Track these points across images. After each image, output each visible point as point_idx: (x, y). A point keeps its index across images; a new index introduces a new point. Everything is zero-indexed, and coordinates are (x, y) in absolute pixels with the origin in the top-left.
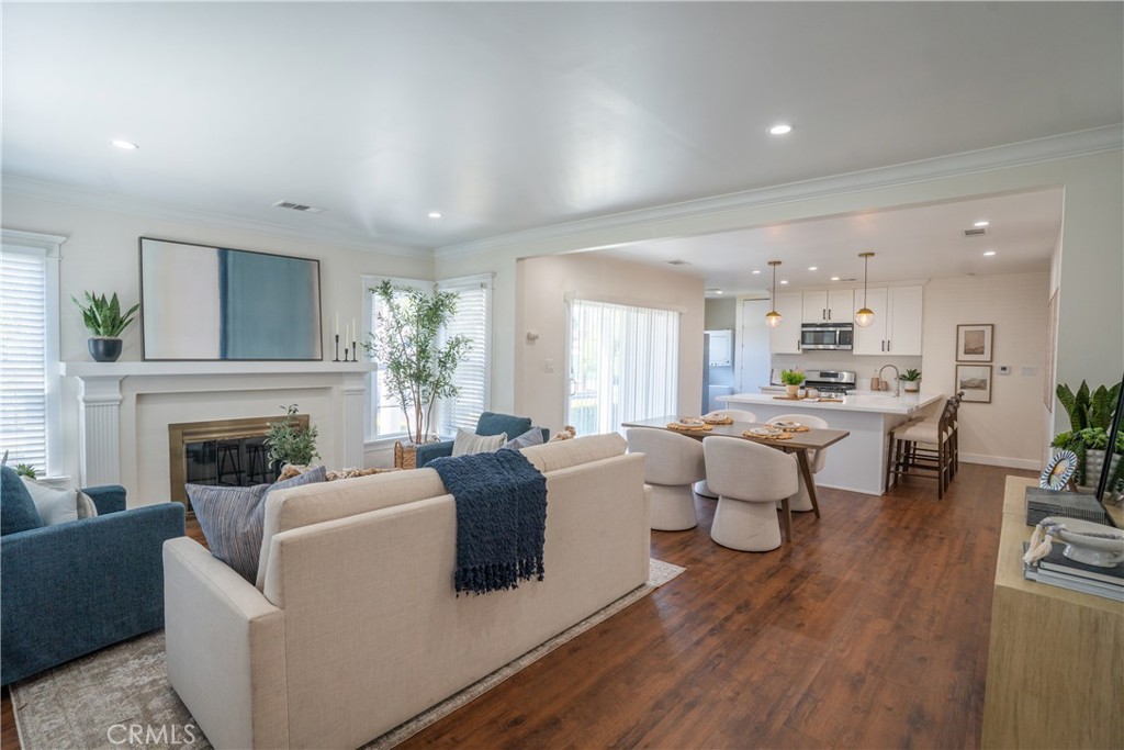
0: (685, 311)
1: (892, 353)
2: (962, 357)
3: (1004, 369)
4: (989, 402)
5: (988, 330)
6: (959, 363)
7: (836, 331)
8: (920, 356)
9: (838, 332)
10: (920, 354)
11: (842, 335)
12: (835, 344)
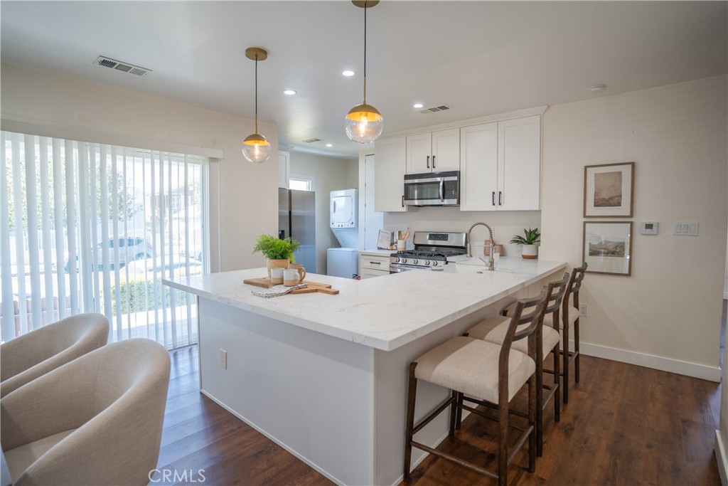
0: (218, 154)
1: (504, 207)
2: (592, 210)
3: (649, 226)
4: (629, 275)
5: (626, 171)
6: (588, 219)
7: (439, 182)
8: (539, 212)
9: (441, 184)
10: (537, 209)
11: (446, 187)
12: (439, 198)
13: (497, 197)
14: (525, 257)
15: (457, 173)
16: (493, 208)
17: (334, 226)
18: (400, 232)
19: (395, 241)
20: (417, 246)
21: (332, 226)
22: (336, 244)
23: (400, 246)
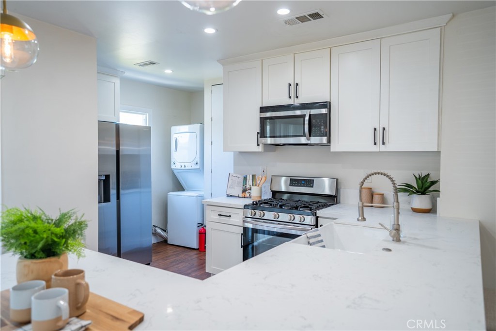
7: (303, 116)
8: (439, 153)
9: (307, 118)
10: (436, 149)
11: (313, 122)
12: (304, 135)
13: (380, 135)
14: (415, 210)
15: (326, 105)
16: (375, 149)
17: (176, 167)
18: (254, 176)
19: (248, 186)
20: (274, 193)
21: (173, 167)
22: (179, 187)
23: (255, 193)
